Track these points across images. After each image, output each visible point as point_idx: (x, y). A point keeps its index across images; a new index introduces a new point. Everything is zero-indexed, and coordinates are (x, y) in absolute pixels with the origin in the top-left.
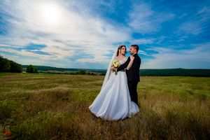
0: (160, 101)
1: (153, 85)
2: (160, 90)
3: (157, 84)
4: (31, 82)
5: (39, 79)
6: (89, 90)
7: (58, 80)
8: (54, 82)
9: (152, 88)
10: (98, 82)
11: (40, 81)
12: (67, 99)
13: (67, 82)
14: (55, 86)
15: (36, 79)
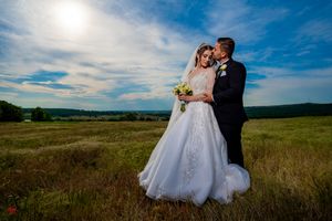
0: (290, 161)
1: (265, 132)
2: (281, 139)
3: (272, 130)
4: (32, 136)
5: (49, 130)
6: (140, 144)
7: (83, 130)
8: (76, 134)
9: (265, 136)
10: (157, 131)
11: (49, 133)
12: (94, 164)
13: (98, 133)
14: (76, 140)
15: (44, 130)
